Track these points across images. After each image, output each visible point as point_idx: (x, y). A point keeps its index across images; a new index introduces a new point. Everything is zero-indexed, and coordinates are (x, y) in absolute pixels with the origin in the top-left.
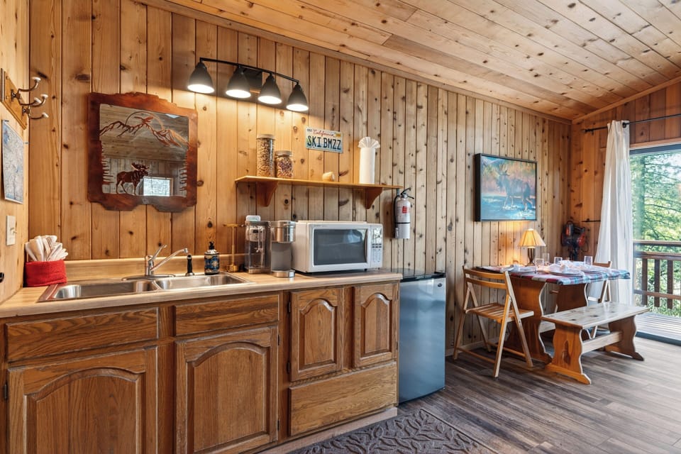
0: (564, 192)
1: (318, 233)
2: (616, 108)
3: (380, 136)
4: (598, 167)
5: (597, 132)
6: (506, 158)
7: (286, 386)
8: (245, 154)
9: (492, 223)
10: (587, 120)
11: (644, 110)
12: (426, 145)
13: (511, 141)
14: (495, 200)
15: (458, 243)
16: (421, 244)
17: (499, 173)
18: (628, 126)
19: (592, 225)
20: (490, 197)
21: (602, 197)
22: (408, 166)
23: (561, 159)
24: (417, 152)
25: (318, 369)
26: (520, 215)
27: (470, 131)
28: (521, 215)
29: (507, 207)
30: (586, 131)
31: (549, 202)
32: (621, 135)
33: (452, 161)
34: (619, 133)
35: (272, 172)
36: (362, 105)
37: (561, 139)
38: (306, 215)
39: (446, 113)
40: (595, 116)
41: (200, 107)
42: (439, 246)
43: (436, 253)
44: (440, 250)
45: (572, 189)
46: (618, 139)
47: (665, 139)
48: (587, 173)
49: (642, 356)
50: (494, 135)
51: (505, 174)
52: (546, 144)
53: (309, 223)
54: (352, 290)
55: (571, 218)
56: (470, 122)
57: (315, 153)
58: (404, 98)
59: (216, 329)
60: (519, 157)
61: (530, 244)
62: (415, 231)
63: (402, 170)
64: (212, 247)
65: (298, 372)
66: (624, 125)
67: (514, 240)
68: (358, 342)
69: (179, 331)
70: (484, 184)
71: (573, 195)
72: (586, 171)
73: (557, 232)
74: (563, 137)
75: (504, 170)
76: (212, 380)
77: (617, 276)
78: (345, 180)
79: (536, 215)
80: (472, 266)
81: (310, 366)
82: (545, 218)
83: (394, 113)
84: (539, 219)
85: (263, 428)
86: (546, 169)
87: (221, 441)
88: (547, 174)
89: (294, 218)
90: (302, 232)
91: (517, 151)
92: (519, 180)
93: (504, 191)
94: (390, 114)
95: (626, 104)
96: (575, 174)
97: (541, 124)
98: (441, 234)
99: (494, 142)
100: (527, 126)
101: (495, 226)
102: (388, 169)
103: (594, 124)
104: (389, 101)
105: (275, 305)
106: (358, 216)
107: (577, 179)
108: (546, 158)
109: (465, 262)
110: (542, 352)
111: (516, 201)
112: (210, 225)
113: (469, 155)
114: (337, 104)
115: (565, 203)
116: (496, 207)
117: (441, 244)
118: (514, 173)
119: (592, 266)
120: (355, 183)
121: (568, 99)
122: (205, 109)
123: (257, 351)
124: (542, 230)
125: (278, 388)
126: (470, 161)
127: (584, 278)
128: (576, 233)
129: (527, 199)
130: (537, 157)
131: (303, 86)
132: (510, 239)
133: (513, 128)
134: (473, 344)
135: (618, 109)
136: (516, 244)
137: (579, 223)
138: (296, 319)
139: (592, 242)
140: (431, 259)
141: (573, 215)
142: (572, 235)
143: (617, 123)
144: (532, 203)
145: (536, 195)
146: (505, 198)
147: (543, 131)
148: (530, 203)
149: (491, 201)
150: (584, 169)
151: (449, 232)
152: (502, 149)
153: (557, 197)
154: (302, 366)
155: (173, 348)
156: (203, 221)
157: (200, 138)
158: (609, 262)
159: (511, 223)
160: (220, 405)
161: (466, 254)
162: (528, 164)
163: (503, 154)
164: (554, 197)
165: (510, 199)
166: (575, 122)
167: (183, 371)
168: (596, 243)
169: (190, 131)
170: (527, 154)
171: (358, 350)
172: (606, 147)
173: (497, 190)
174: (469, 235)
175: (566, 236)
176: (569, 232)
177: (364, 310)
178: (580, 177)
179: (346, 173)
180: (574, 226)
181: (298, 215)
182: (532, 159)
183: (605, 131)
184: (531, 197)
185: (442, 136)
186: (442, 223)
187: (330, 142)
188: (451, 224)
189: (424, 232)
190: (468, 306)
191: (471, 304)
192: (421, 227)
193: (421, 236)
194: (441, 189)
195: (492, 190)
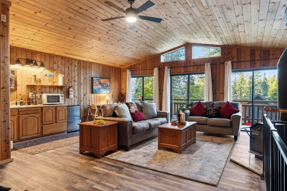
0: (119, 86)
1: (48, 96)
3: (64, 73)
5: (126, 72)
6: (101, 78)
7: (42, 125)
8: (29, 79)
9: (97, 94)
11: (134, 68)
12: (77, 75)
13: (102, 73)
15: (87, 99)
16: (76, 99)
17: (99, 82)
20: (96, 88)
22: (72, 80)
23: (118, 78)
24: (75, 77)
25: (48, 123)
27: (90, 72)
28: (106, 92)
29: (101, 90)
30: (124, 71)
31: (115, 89)
32: (129, 73)
33: (85, 79)
35: (36, 83)
36: (60, 66)
37: (118, 73)
38: (45, 92)
39: (83, 67)
40: (125, 68)
41: (17, 68)
42: (81, 99)
43: (81, 101)
44: (82, 101)
50: (97, 72)
52: (113, 74)
53: (46, 94)
54: (56, 107)
56: (90, 69)
57: (47, 78)
58: (71, 64)
59: (27, 114)
61: (107, 99)
62: (74, 96)
63: (71, 81)
64: (22, 99)
65: (44, 123)
66: (130, 71)
68: (57, 118)
69: (20, 114)
70: (94, 84)
71: (122, 87)
76: (26, 123)
78: (55, 84)
79: (110, 92)
81: (47, 122)
82: (114, 92)
83: (68, 68)
85: (37, 133)
86: (114, 80)
87: (28, 134)
88: (114, 82)
89: (42, 93)
90: (44, 96)
91: (104, 76)
94: (67, 68)
95: (131, 66)
97: (112, 69)
98: (82, 97)
99: (98, 74)
100: (107, 69)
102: (66, 81)
104: (67, 65)
105: (39, 110)
106: (59, 92)
108: (113, 78)
109: (89, 104)
112: (20, 95)
114: (53, 66)
115: (120, 89)
116: (98, 90)
117: (82, 99)
118: (103, 81)
120: (58, 85)
122: (18, 69)
123: (36, 118)
124: (113, 96)
125: (40, 126)
126: (90, 78)
128: (122, 96)
131: (44, 63)
132: (103, 98)
133: (103, 70)
135: (128, 67)
137: (122, 94)
138: (43, 112)
140: (79, 103)
141: (121, 92)
143: (128, 70)
148: (108, 89)
151: (84, 96)
152: (100, 76)
153: (117, 87)
154: (45, 122)
155: (19, 117)
156: (19, 94)
157: (17, 75)
159: (103, 94)
160: (28, 128)
161: (90, 102)
162: (108, 79)
165: (102, 88)
166: (121, 68)
167: (21, 121)
169: (15, 74)
170: (107, 76)
171: (57, 119)
174: (90, 97)
176: (120, 96)
177: (59, 112)
179: (55, 82)
181: (43, 92)
185: (82, 73)
186: (82, 94)
187: (51, 75)
188: (85, 94)
189: (77, 96)
190: (89, 114)
191: (90, 113)
192: (76, 95)
193: (76, 97)
194: (82, 86)
195: (96, 86)
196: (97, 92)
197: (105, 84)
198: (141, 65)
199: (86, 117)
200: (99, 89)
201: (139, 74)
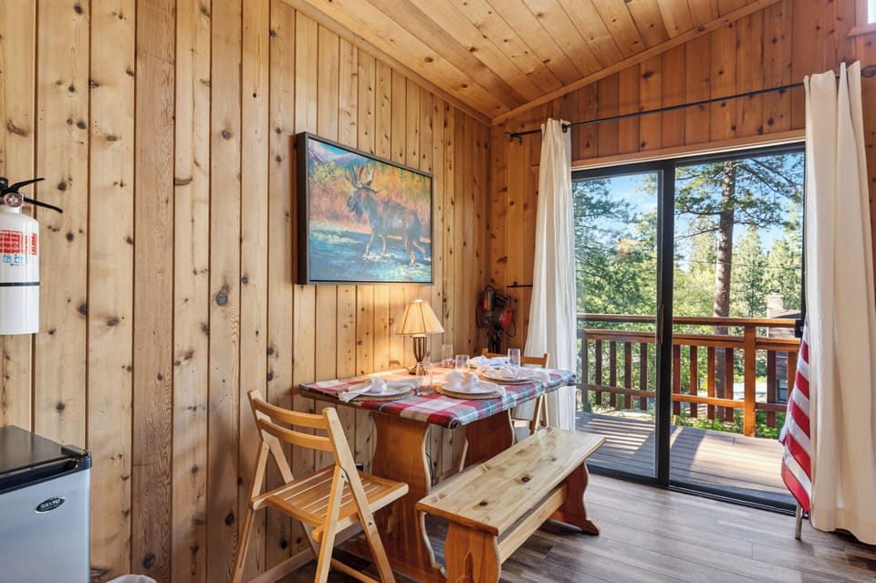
0: (480, 236)
2: (552, 101)
4: (528, 198)
5: (526, 138)
6: (371, 157)
9: (342, 288)
10: (513, 119)
11: (591, 107)
12: (131, 73)
13: (382, 126)
14: (345, 240)
15: (248, 334)
16: (113, 347)
17: (354, 185)
18: (569, 129)
19: (520, 291)
20: (333, 233)
21: (534, 247)
22: (50, 117)
23: (475, 181)
24: (92, 84)
26: (401, 272)
27: (280, 79)
28: (404, 274)
29: (372, 256)
30: (512, 136)
31: (458, 252)
32: (560, 144)
33: (226, 135)
34: (557, 139)
37: (475, 146)
39: (208, 12)
40: (525, 113)
42: (182, 344)
43: (174, 364)
44: (189, 356)
45: (493, 233)
46: (556, 150)
47: (618, 154)
48: (513, 207)
49: (597, 525)
50: (343, 104)
51: (367, 187)
52: (450, 149)
55: (492, 281)
56: (281, 59)
60: (401, 161)
61: (417, 329)
62: (84, 310)
63: (26, 126)
66: (564, 127)
67: (391, 322)
70: (317, 202)
71: (495, 243)
72: (512, 203)
73: (469, 303)
74: (478, 144)
75: (365, 179)
77: (558, 384)
79: (432, 273)
80: (287, 385)
82: (450, 280)
84: (438, 281)
86: (451, 194)
88: (453, 203)
91: (396, 150)
92: (399, 205)
93: (365, 222)
95: (565, 96)
96: (496, 207)
97: (441, 109)
98: (190, 314)
99: (345, 121)
100: (415, 107)
101: (347, 294)
103: (523, 126)
107: (499, 216)
108: (451, 173)
109: (269, 377)
110: (428, 563)
111: (392, 245)
113: (278, 131)
115: (483, 256)
116: (346, 253)
117: (188, 335)
118: (387, 188)
119: (518, 368)
121: (482, 65)
124: (445, 300)
126: (282, 147)
127: (505, 400)
128: (499, 306)
129: (415, 243)
130: (435, 169)
132: (382, 320)
133: (387, 103)
134: (292, 558)
135: (555, 103)
136: (394, 328)
137: (503, 290)
139: (521, 321)
140: (153, 381)
141: (494, 276)
142: (493, 310)
143: (554, 121)
144: (424, 252)
145: (431, 236)
146: (369, 236)
147: (445, 125)
148: (420, 252)
149: (337, 240)
150: (509, 201)
151: (216, 309)
152: (363, 138)
153: (469, 245)
158: (546, 355)
159: (384, 288)
161: (272, 359)
162: (417, 177)
163: (365, 148)
164: (465, 244)
165: (379, 241)
166: (496, 122)
168: (527, 322)
170: (415, 158)
172: (539, 165)
173: (348, 218)
174: (280, 315)
175: (484, 311)
176: (488, 304)
178: (504, 213)
180: (495, 294)
182: (426, 170)
183: (537, 134)
184: (422, 240)
186: (192, 289)
188: (226, 287)
189: (125, 310)
190: (267, 488)
191: (273, 481)
192: (113, 294)
193: (113, 322)
194: (191, 201)
195: (335, 217)
196: (342, 269)
197: (398, 208)
198: (654, 79)
199: (230, 520)
200: (354, 247)
201: (641, 147)
